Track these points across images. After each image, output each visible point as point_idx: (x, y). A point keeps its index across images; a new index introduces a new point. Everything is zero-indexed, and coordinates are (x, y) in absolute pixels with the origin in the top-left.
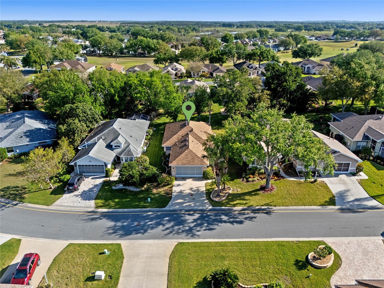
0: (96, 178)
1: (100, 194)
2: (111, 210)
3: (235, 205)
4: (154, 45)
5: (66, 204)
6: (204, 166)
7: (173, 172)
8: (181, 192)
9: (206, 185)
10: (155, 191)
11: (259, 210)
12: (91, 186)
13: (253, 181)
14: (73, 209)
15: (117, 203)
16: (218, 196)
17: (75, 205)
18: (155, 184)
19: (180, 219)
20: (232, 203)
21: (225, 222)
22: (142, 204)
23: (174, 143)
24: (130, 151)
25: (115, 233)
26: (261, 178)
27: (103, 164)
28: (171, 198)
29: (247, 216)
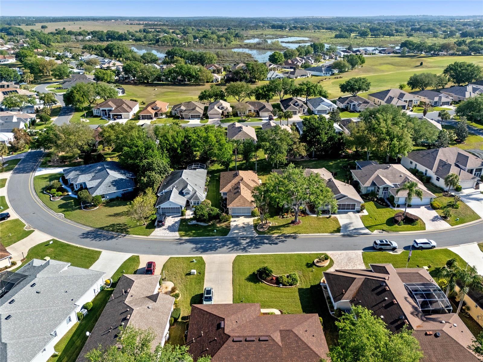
0: (175, 217)
1: (181, 228)
2: (191, 238)
3: (273, 234)
4: (195, 72)
5: (159, 235)
6: (252, 207)
7: (230, 212)
8: (237, 226)
9: (254, 221)
10: (218, 225)
11: (289, 236)
12: (173, 223)
13: (286, 217)
14: (165, 238)
15: (194, 234)
16: (262, 228)
17: (166, 235)
18: (218, 220)
19: (238, 242)
20: (271, 232)
21: (266, 243)
22: (211, 233)
23: (229, 189)
24: (197, 196)
25: (197, 251)
26: (292, 215)
27: (180, 207)
28: (230, 229)
29: (281, 240)
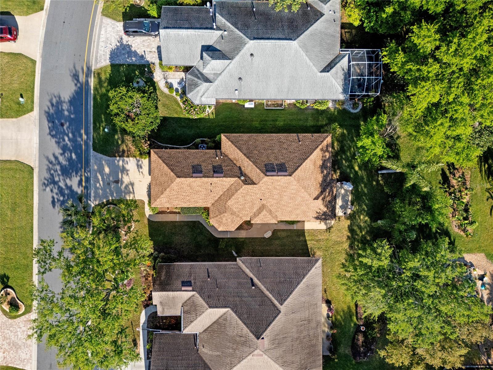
1: (123, 68)
5: (103, 32)
12: (140, 51)
19: (73, 171)
